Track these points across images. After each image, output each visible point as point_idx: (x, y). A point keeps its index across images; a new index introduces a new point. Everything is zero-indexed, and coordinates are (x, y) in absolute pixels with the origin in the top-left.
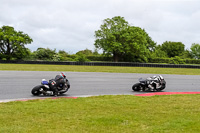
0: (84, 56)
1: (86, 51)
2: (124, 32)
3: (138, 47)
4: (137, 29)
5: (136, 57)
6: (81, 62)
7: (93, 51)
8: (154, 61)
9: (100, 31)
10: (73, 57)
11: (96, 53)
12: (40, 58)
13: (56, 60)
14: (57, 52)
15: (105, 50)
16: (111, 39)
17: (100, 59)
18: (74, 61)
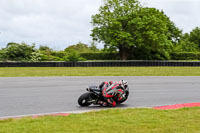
0: (77, 53)
1: (79, 46)
2: (133, 16)
3: (155, 37)
4: (153, 11)
5: (153, 53)
6: (72, 63)
7: (89, 45)
8: (180, 57)
9: (98, 16)
10: (61, 55)
11: (93, 48)
12: (11, 57)
13: (35, 61)
14: (37, 48)
15: (107, 43)
16: (115, 27)
17: (99, 56)
18: (61, 61)
